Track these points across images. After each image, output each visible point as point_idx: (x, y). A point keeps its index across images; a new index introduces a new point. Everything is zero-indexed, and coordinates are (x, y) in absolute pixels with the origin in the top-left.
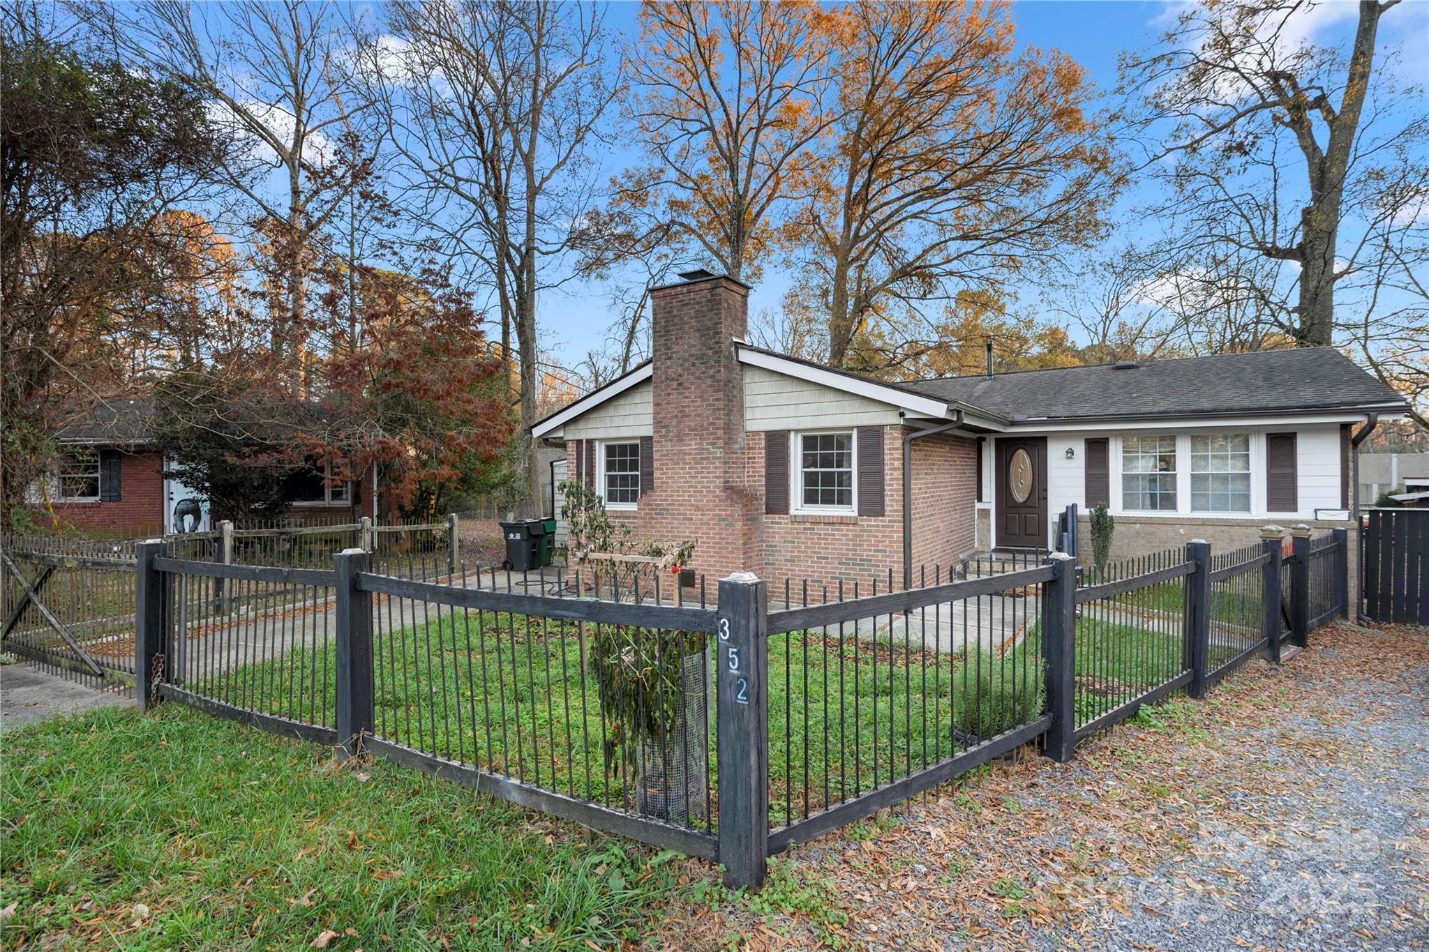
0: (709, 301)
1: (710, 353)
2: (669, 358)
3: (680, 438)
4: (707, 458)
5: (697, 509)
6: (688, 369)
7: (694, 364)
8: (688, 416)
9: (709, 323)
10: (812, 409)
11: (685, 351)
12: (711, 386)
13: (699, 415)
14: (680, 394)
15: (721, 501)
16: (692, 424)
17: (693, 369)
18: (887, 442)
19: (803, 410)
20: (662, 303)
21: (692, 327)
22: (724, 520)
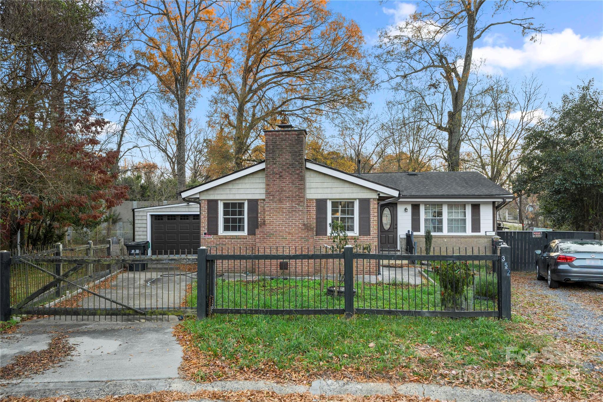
0: (296, 140)
1: (297, 163)
2: (275, 164)
3: (280, 201)
4: (295, 211)
5: (289, 233)
6: (285, 170)
7: (288, 168)
8: (285, 191)
9: (296, 150)
10: (339, 190)
11: (283, 161)
12: (297, 178)
13: (291, 191)
14: (280, 181)
15: (302, 230)
16: (287, 195)
17: (287, 170)
18: (371, 205)
19: (334, 190)
20: (271, 138)
21: (287, 151)
22: (303, 238)
